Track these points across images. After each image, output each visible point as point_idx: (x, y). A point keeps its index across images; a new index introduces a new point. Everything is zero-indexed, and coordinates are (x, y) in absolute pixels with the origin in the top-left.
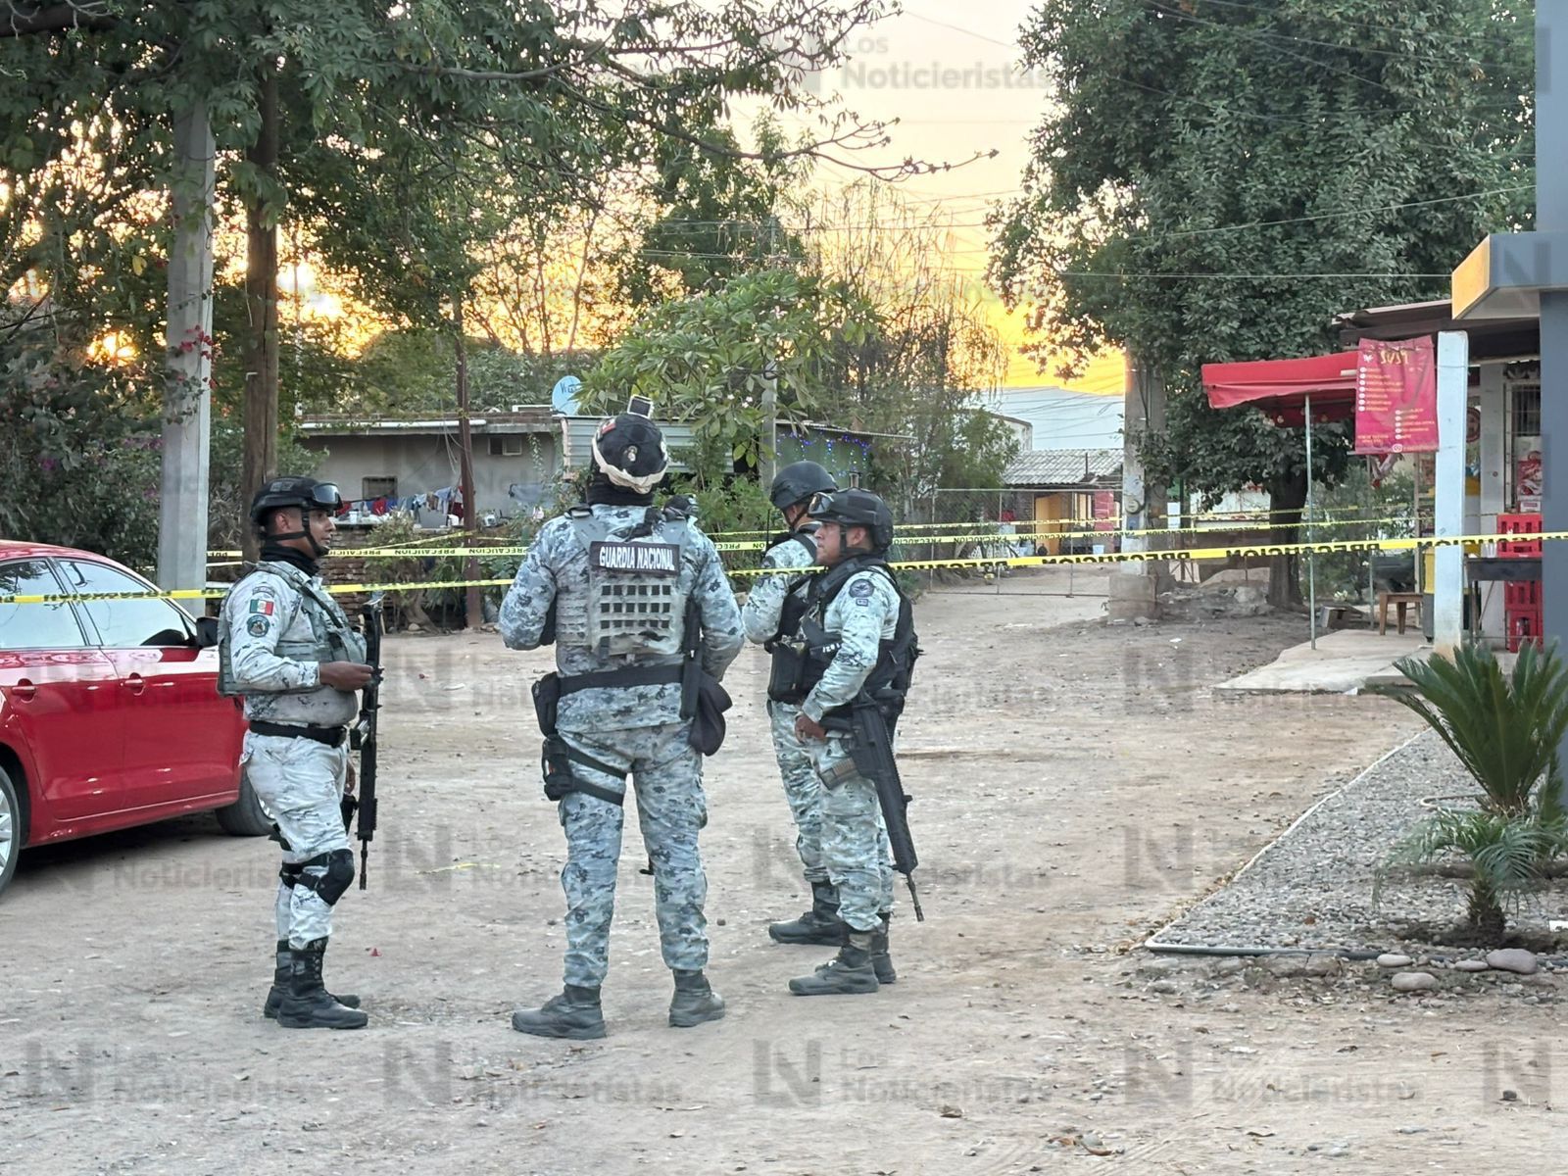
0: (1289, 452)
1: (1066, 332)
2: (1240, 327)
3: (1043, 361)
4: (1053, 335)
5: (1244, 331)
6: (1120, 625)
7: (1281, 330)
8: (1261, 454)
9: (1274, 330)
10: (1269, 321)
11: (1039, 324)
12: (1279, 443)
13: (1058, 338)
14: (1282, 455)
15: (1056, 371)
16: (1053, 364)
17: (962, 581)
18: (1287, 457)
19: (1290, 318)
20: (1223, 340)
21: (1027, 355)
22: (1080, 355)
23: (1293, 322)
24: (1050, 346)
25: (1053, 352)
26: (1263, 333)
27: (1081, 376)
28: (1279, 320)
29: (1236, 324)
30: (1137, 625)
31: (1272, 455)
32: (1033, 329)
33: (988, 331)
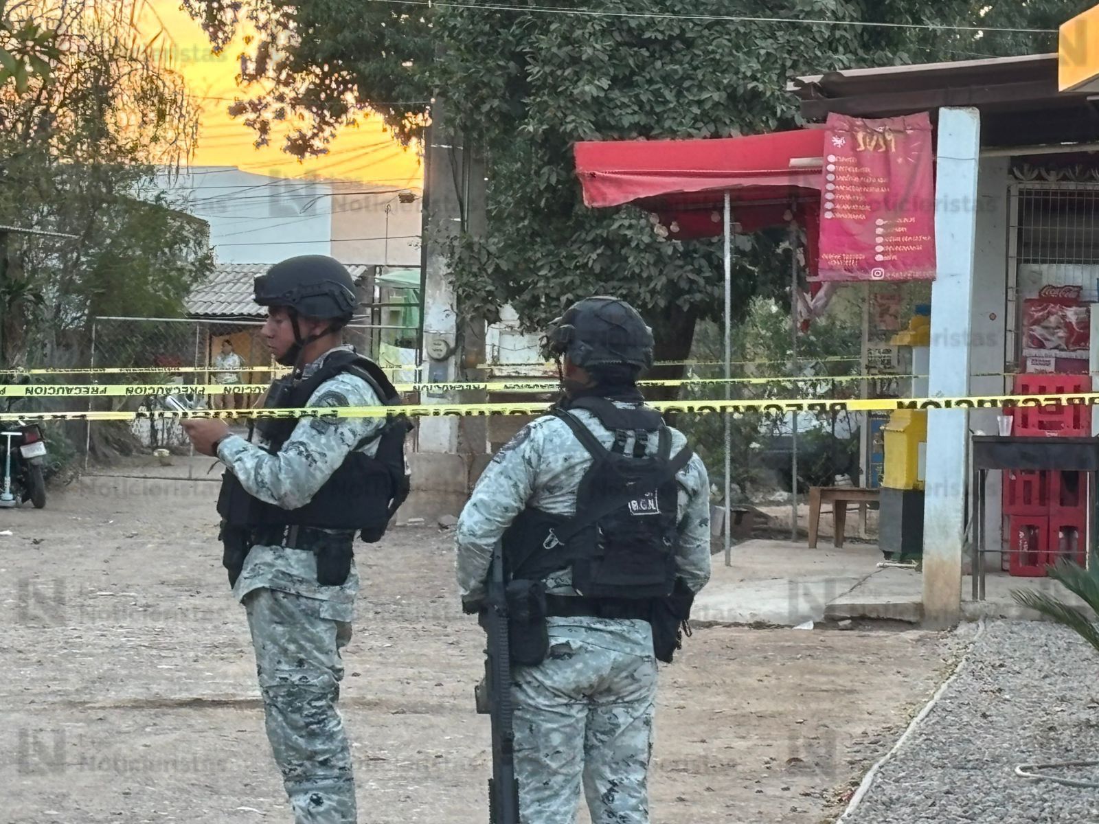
0: (675, 275)
1: (303, 84)
2: (610, 87)
3: (264, 128)
4: (282, 89)
5: (615, 94)
6: (416, 527)
7: (669, 95)
8: (634, 277)
9: (657, 94)
10: (650, 82)
11: (261, 70)
12: (660, 261)
13: (289, 93)
14: (664, 279)
15: (286, 143)
16: (280, 132)
17: (124, 459)
18: (671, 282)
19: (683, 79)
20: (585, 105)
21: (241, 119)
22: (323, 121)
23: (687, 84)
24: (277, 105)
25: (280, 115)
26: (644, 98)
27: (324, 151)
28: (666, 79)
29: (605, 83)
30: (443, 527)
31: (650, 279)
32: (252, 78)
33: (167, 78)
